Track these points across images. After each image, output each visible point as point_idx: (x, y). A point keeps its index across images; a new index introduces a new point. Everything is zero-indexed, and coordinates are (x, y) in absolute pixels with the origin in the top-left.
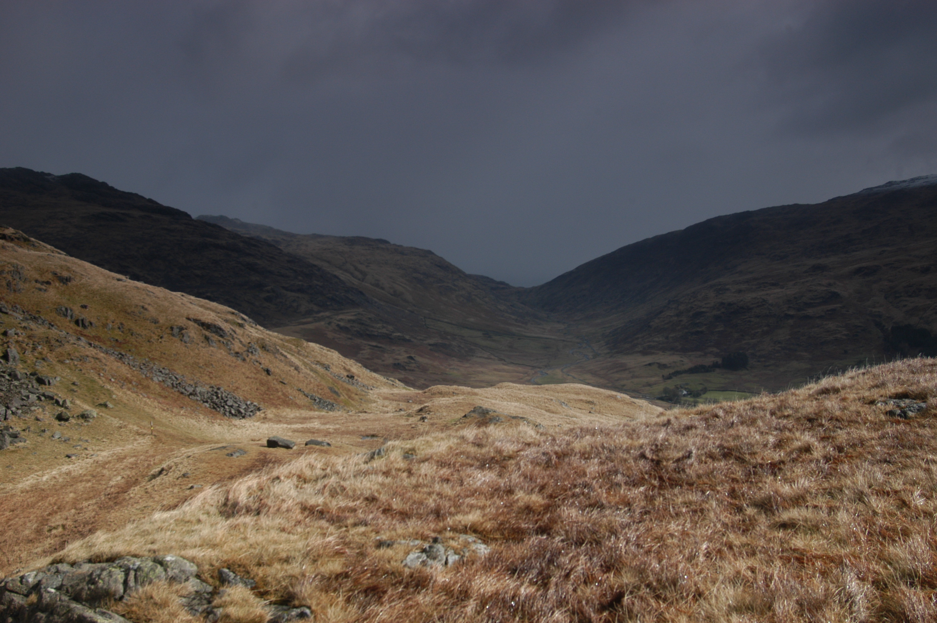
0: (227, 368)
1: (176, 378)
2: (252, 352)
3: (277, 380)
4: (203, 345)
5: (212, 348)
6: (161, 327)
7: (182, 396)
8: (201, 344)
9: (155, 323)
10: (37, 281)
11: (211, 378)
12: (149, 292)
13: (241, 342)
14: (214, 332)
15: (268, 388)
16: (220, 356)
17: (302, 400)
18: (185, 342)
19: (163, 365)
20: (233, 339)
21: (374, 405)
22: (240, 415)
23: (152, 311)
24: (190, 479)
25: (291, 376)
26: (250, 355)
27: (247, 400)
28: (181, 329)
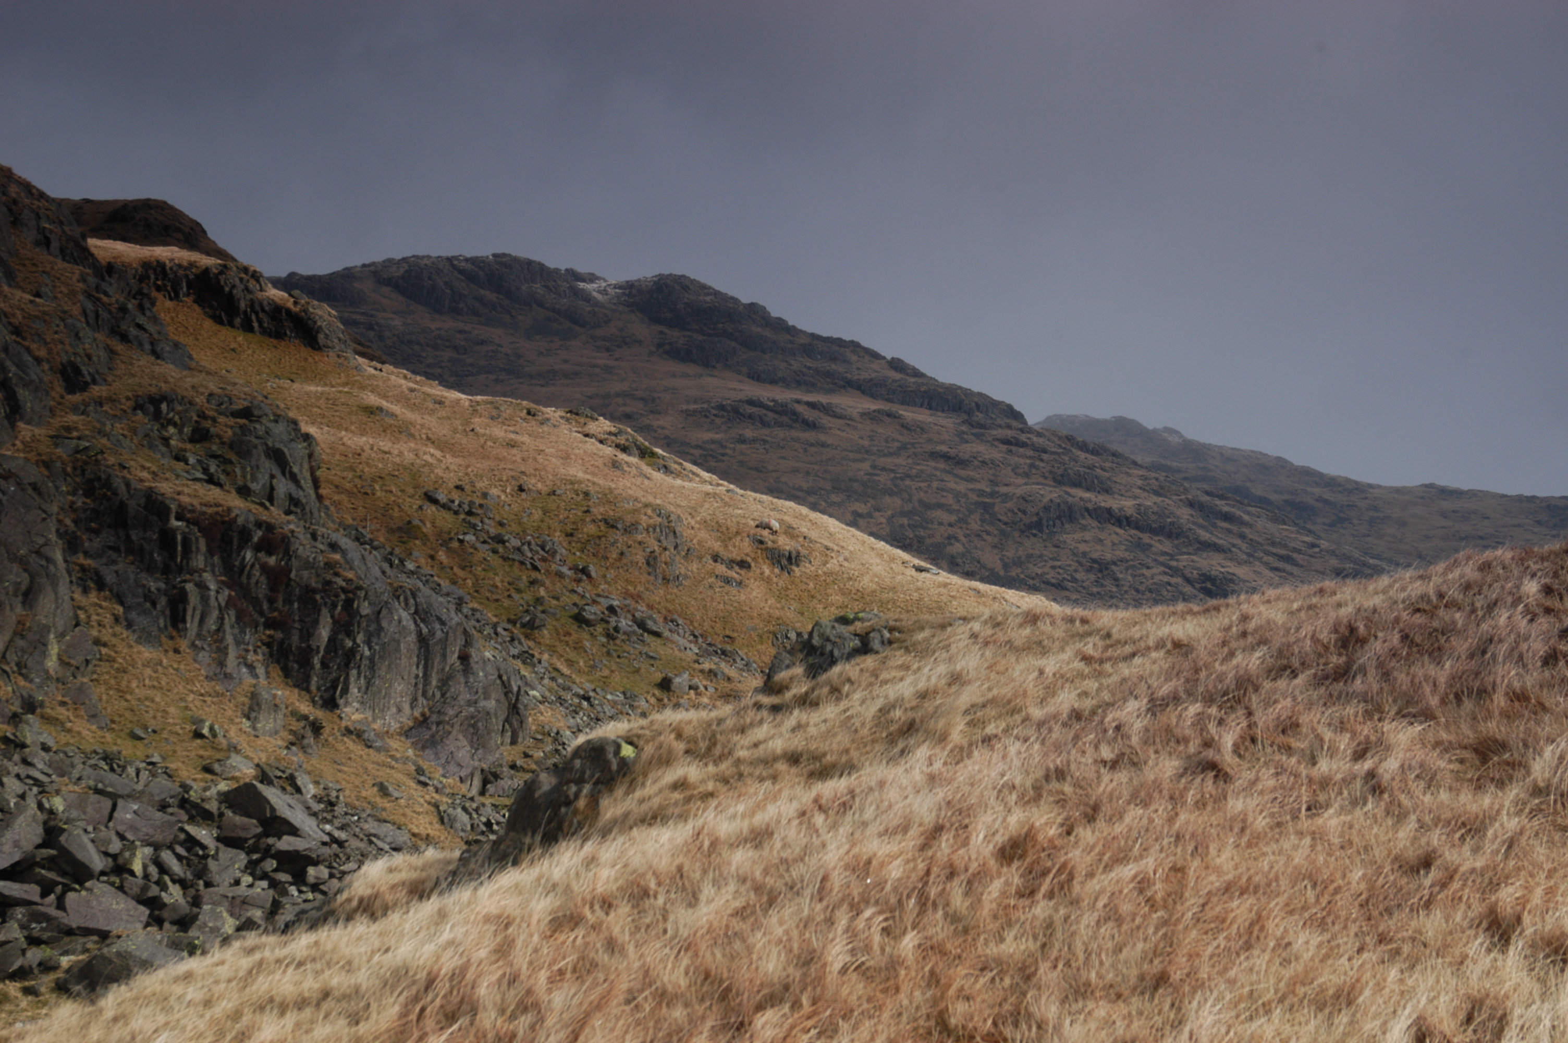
10: (716, 558)
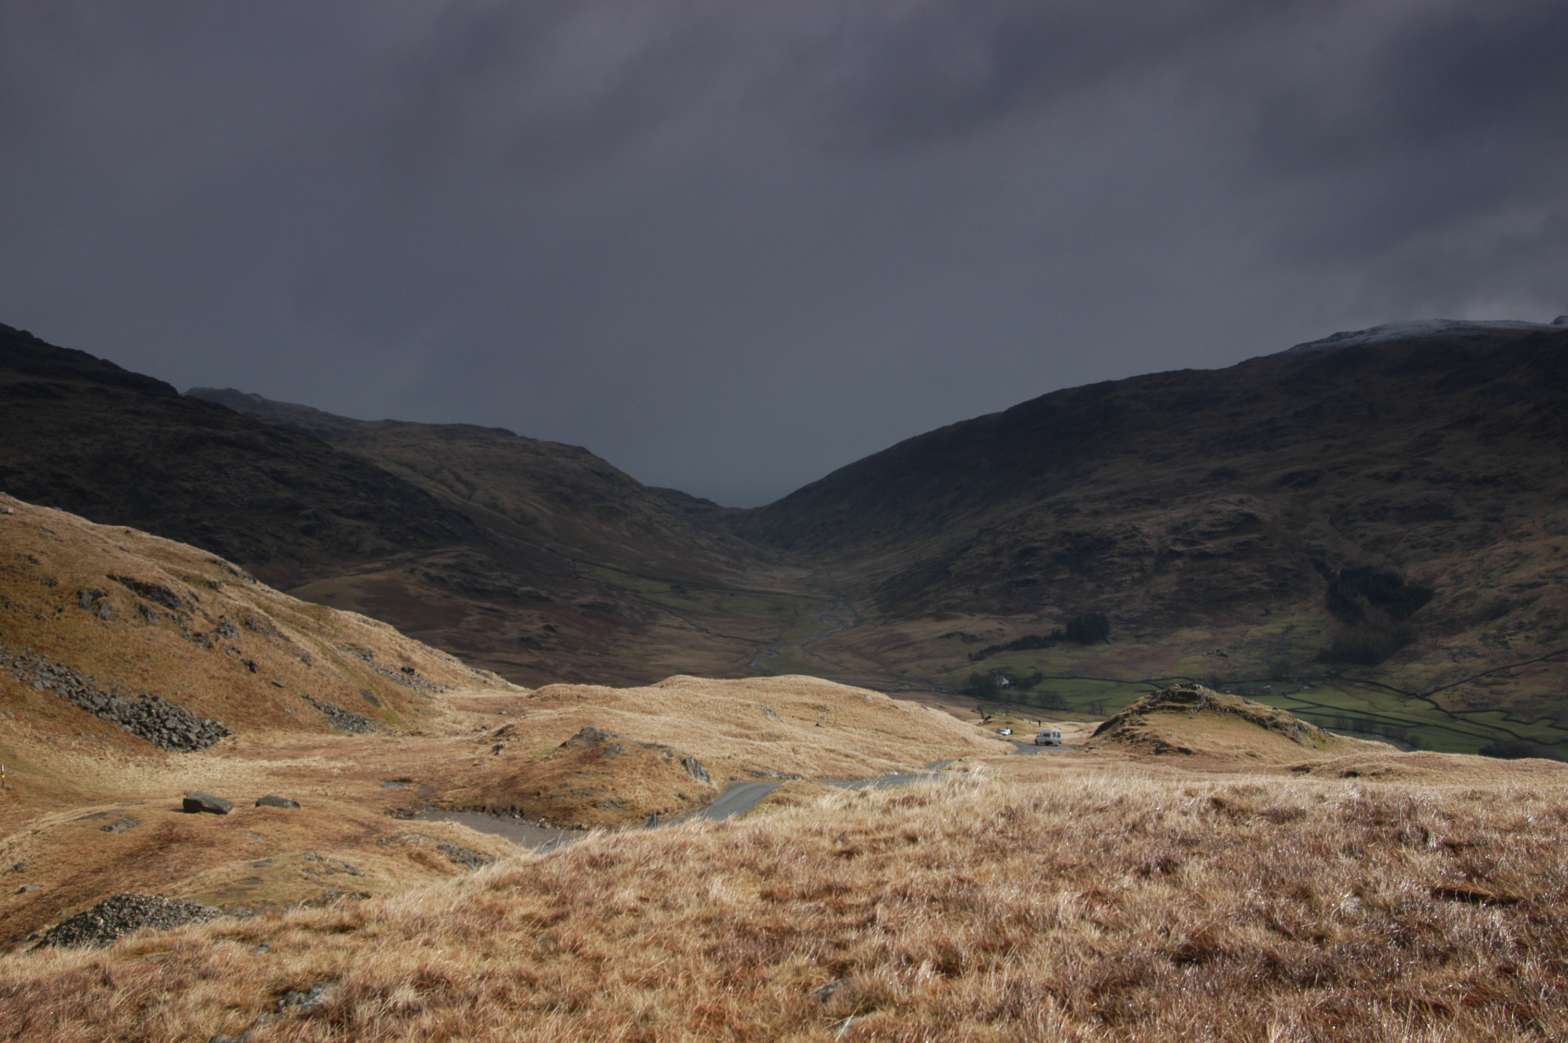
0: (176, 661)
1: (78, 681)
2: (225, 633)
3: (266, 680)
4: (136, 622)
5: (151, 628)
6: (60, 593)
7: (84, 713)
8: (132, 621)
9: (50, 586)
11: (145, 680)
12: (46, 530)
13: (206, 615)
14: (157, 600)
15: (249, 696)
16: (164, 641)
17: (308, 714)
18: (104, 618)
19: (58, 658)
20: (193, 611)
21: (440, 719)
22: (187, 744)
23: (47, 565)
24: (26, 875)
25: (293, 672)
26: (221, 637)
27: (206, 716)
28: (96, 595)
